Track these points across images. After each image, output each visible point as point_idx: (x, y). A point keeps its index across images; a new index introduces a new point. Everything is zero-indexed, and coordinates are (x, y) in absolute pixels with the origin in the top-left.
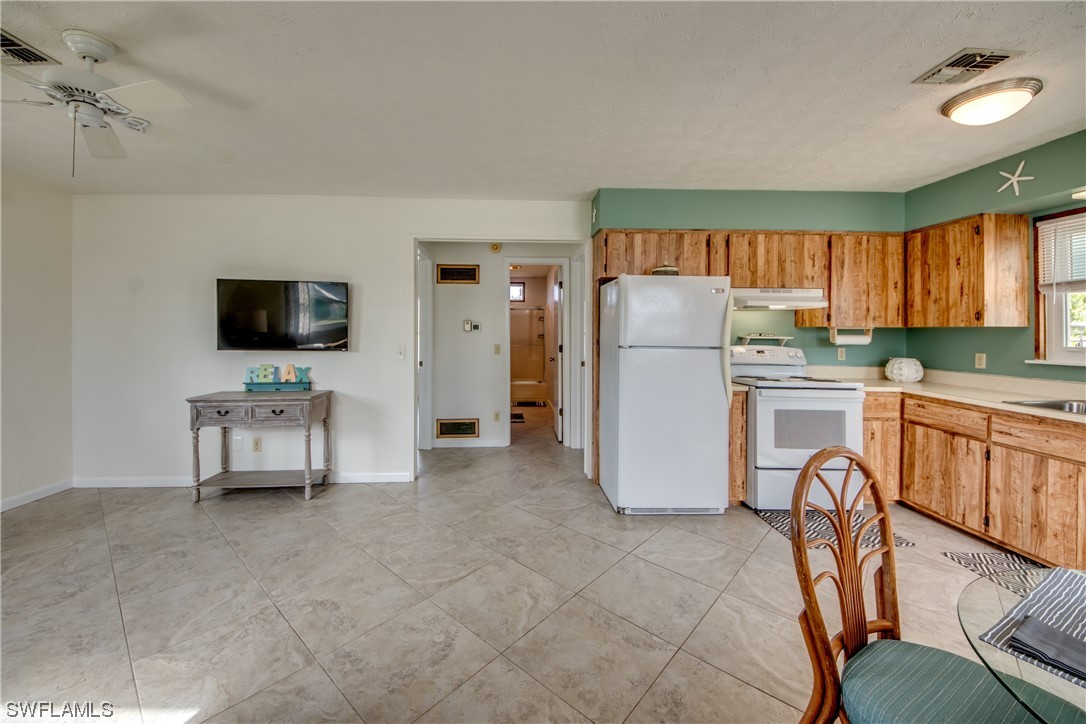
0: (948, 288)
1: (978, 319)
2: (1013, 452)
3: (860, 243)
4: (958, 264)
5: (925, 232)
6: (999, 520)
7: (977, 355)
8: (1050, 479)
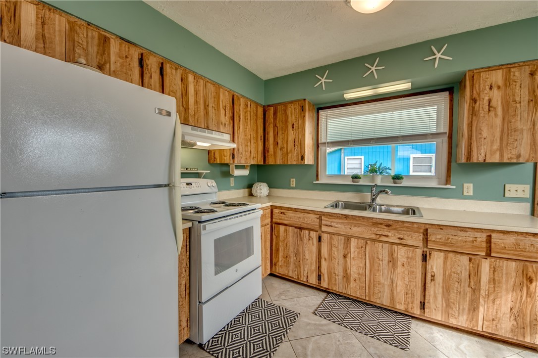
0: (287, 141)
1: (302, 160)
2: (333, 236)
3: (247, 106)
4: (293, 128)
5: (275, 106)
6: (326, 276)
7: (291, 179)
8: (352, 250)
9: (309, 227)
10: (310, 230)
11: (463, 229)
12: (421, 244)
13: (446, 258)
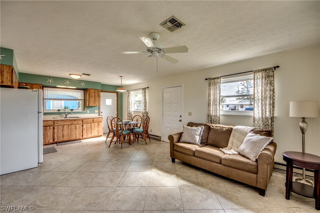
2: (59, 126)
5: (26, 84)
6: (56, 138)
8: (65, 128)
9: (49, 125)
10: (50, 126)
11: (89, 118)
12: (82, 123)
13: (86, 125)
